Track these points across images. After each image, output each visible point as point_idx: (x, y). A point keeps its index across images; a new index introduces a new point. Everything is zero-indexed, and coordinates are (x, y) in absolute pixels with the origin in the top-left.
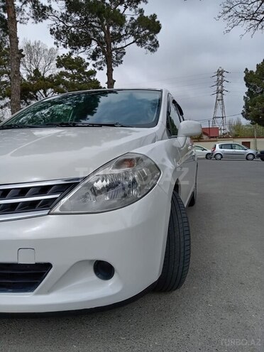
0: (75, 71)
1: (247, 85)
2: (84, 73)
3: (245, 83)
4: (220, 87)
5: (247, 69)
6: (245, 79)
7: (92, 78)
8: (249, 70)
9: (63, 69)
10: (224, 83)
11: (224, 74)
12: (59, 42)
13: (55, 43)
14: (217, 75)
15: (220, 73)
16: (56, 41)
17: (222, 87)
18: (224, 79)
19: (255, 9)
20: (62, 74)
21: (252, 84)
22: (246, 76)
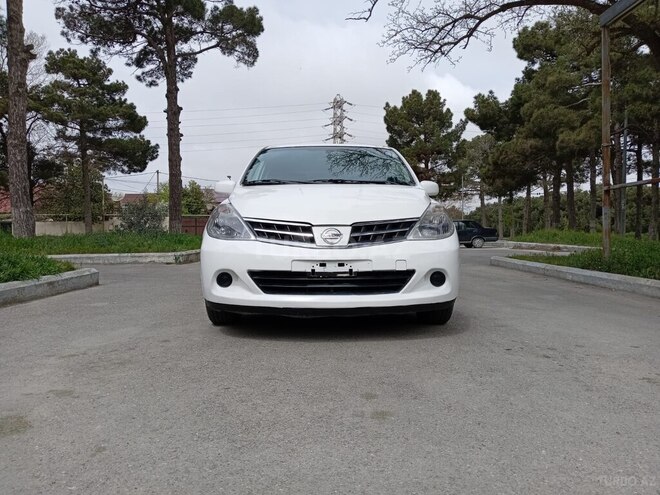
0: (83, 82)
1: (389, 129)
2: (104, 87)
3: (385, 126)
4: (338, 128)
5: (387, 104)
6: (386, 120)
7: (117, 98)
8: (392, 105)
9: (60, 77)
10: (346, 122)
11: (345, 106)
12: (70, 33)
13: (63, 34)
14: (334, 107)
15: (338, 104)
16: (66, 30)
17: (343, 128)
18: (345, 114)
19: (430, 38)
20: (57, 85)
21: (396, 127)
22: (387, 115)
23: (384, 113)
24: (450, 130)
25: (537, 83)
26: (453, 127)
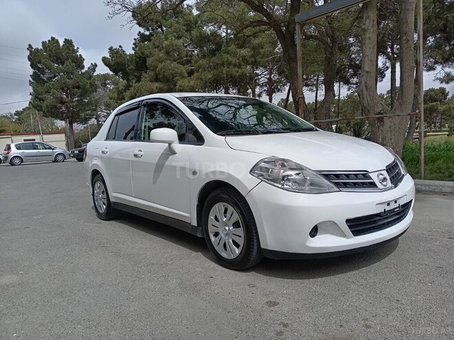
1: (33, 66)
3: (29, 63)
5: (30, 46)
6: (29, 59)
8: (34, 47)
21: (40, 66)
22: (31, 54)
23: (28, 53)
24: (83, 71)
25: (154, 44)
26: (86, 69)
